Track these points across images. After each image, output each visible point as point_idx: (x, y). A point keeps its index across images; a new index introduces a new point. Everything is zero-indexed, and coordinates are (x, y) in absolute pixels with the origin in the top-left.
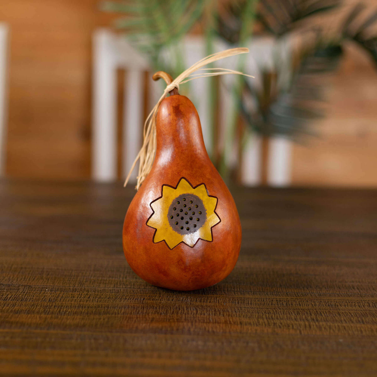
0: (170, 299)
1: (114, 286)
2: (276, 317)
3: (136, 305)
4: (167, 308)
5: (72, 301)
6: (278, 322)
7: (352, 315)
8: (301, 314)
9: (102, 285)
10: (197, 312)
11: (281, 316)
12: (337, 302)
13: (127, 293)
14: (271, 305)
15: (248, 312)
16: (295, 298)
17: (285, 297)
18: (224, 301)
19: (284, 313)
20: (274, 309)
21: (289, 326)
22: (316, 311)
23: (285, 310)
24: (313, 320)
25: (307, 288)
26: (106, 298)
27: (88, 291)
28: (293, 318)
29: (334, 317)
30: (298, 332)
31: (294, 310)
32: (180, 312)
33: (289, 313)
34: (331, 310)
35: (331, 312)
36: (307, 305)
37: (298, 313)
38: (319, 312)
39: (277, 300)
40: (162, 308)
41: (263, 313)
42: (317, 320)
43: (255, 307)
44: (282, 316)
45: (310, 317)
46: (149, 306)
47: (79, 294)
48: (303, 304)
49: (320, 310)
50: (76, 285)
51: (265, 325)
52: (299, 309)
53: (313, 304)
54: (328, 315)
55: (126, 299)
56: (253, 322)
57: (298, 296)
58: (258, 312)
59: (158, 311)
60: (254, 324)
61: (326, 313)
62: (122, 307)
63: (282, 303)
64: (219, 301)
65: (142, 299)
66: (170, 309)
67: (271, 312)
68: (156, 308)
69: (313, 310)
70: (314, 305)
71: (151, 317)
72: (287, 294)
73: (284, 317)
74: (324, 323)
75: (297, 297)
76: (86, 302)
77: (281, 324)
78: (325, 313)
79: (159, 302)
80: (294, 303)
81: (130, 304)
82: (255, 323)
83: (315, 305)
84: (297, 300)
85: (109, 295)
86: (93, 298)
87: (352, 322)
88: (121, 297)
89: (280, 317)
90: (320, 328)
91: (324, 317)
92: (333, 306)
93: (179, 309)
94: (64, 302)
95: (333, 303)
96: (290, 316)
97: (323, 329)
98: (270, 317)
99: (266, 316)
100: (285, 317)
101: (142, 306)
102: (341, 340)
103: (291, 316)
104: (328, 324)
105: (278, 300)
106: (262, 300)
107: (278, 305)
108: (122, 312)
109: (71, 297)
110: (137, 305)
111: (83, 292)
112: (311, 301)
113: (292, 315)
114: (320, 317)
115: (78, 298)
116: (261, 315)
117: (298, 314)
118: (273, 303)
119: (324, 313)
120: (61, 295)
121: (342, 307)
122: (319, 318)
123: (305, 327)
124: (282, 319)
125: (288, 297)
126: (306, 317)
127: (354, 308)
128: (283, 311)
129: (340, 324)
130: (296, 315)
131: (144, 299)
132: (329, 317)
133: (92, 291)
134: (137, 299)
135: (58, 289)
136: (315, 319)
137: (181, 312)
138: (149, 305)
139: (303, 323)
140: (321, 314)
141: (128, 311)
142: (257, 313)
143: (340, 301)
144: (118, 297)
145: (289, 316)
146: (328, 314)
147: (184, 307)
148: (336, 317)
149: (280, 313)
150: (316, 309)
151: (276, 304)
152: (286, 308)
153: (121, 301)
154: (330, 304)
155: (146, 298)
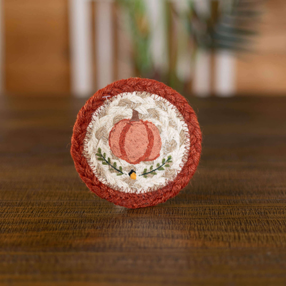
0: (109, 212)
1: (59, 198)
2: (207, 228)
3: (75, 218)
4: (104, 222)
5: (14, 217)
6: (208, 233)
7: (280, 224)
8: (231, 224)
9: (48, 198)
10: (132, 225)
11: (212, 226)
12: (266, 209)
13: (69, 206)
14: (204, 214)
15: (181, 223)
16: (227, 205)
17: (217, 206)
18: (160, 211)
19: (215, 224)
20: (206, 219)
21: (219, 238)
22: (247, 220)
23: (217, 220)
24: (243, 230)
25: (239, 195)
26: (48, 212)
27: (33, 205)
28: (224, 229)
29: (263, 226)
30: (227, 244)
31: (225, 219)
32: (115, 225)
33: (220, 223)
35: (260, 220)
37: (229, 223)
38: (249, 221)
39: (209, 209)
40: (99, 222)
41: (195, 224)
42: (247, 230)
43: (188, 217)
44: (213, 227)
45: (240, 227)
46: (87, 219)
47: (24, 209)
48: (234, 213)
49: (250, 218)
50: (24, 199)
51: (196, 238)
52: (230, 218)
53: (244, 212)
54: (257, 224)
56: (185, 235)
57: (230, 203)
58: (190, 223)
59: (95, 225)
60: (185, 237)
61: (255, 221)
62: (61, 221)
63: (214, 212)
64: (154, 211)
65: (82, 213)
66: (107, 222)
67: (203, 223)
68: (94, 221)
69: (243, 219)
71: (86, 232)
72: (220, 202)
73: (215, 227)
74: (253, 234)
75: (228, 205)
76: (29, 217)
77: (212, 236)
78: (254, 221)
79: (98, 215)
80: (225, 212)
81: (70, 218)
82: (186, 235)
83: (246, 213)
84: (228, 208)
85: (52, 208)
86: (36, 212)
87: (281, 231)
89: (211, 228)
90: (249, 239)
91: (253, 226)
92: (263, 214)
93: (116, 222)
94: (7, 218)
95: (263, 211)
96: (221, 226)
97: (252, 240)
98: (202, 228)
99: (198, 227)
100: (216, 228)
101: (81, 220)
102: (269, 253)
103: (222, 226)
104: (257, 235)
105: (211, 208)
106: (196, 209)
107: (210, 214)
108: (60, 227)
109: (16, 212)
110: (76, 219)
111: (28, 206)
112: (242, 209)
113: (223, 226)
114: (249, 226)
115: (21, 212)
116: (193, 226)
117: (229, 224)
118: (206, 212)
119: (253, 222)
120: (6, 210)
121: (270, 215)
122: (249, 227)
123: (235, 238)
124: (213, 230)
125: (220, 205)
126: (236, 227)
127: (282, 215)
128: (214, 221)
129: (268, 235)
130: (227, 224)
131: (84, 212)
132: (258, 226)
133: (37, 205)
134: (78, 212)
135: (5, 204)
136: (244, 229)
137: (117, 226)
138: (88, 218)
139: (233, 234)
140: (251, 223)
141: (66, 226)
142: (190, 225)
143: (269, 208)
144: (60, 211)
145: (220, 226)
146: (257, 223)
147: (120, 220)
148: (265, 226)
149: (211, 223)
150: (246, 218)
151: (208, 213)
152: (218, 217)
153: (61, 215)
154: (259, 212)
155: (86, 211)
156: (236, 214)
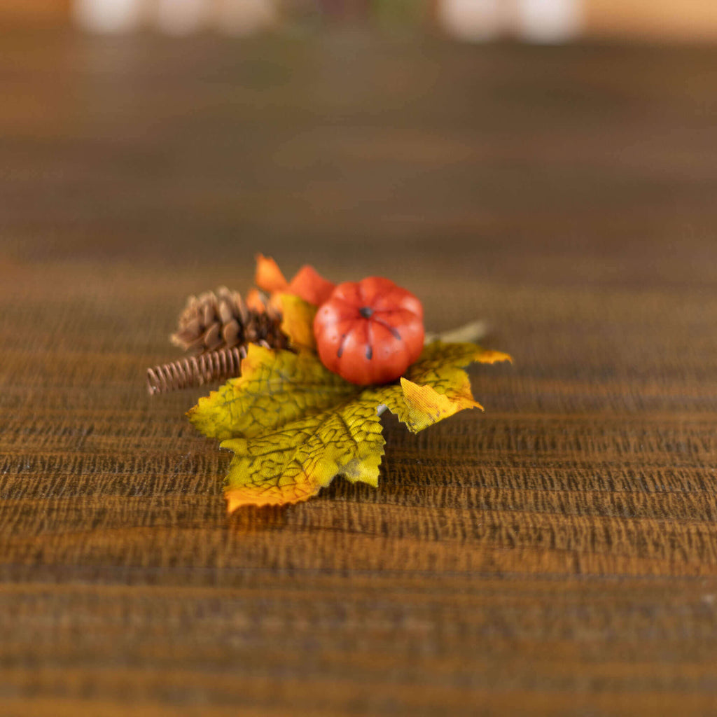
1: (12, 379)
2: (499, 500)
3: (59, 454)
4: (157, 468)
6: (503, 519)
8: (580, 487)
11: (517, 494)
12: (693, 433)
14: (489, 447)
15: (412, 478)
19: (526, 483)
20: (498, 464)
21: (540, 538)
22: (631, 473)
23: (532, 471)
24: (620, 508)
25: (602, 379)
28: (556, 503)
29: (686, 496)
30: (570, 562)
31: (560, 467)
32: (194, 483)
33: (544, 481)
34: (675, 465)
35: (676, 473)
36: (600, 450)
37: (572, 481)
38: (638, 477)
39: (507, 429)
40: (139, 470)
41: (459, 485)
42: (632, 512)
43: (437, 457)
44: (521, 496)
45: (609, 498)
46: (101, 458)
49: (643, 465)
51: (464, 535)
52: (575, 464)
53: (619, 440)
54: (667, 489)
55: (35, 430)
56: (426, 524)
58: (444, 478)
59: (125, 482)
60: (427, 533)
61: (660, 477)
62: (13, 464)
63: (524, 442)
65: (85, 432)
66: (166, 471)
67: (487, 480)
68: (121, 467)
69: (619, 467)
70: (621, 448)
71: (96, 506)
73: (526, 498)
74: (655, 524)
77: (516, 528)
78: (656, 478)
79: (136, 442)
80: (560, 441)
81: (42, 454)
82: (431, 526)
83: (627, 448)
84: (568, 426)
88: (18, 426)
89: (513, 498)
91: (654, 495)
92: (684, 450)
93: (195, 471)
95: (682, 439)
96: (547, 494)
97: (651, 548)
98: (482, 499)
99: (469, 495)
100: (531, 500)
101: (79, 460)
102: (709, 599)
103: (550, 493)
104: (668, 528)
105: (511, 427)
107: (509, 447)
108: (8, 486)
110: (61, 457)
112: (615, 431)
113: (553, 491)
114: (641, 495)
116: (454, 493)
117: (573, 484)
118: (495, 440)
119: (654, 481)
121: (708, 454)
122: (638, 499)
124: (519, 508)
126: (595, 498)
128: (524, 475)
129: (703, 528)
130: (567, 488)
131: (90, 431)
132: (670, 494)
136: (625, 505)
137: (199, 485)
138: (103, 454)
139: (588, 524)
140: (645, 483)
141: (28, 483)
142: (443, 485)
143: (703, 428)
145: (544, 493)
146: (666, 483)
147: (210, 463)
148: (691, 497)
149: (514, 482)
150: (627, 464)
151: (503, 444)
152: (534, 459)
153: (14, 441)
154: (671, 442)
155: (97, 426)
156: (596, 449)
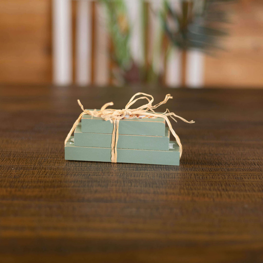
0: (110, 175)
1: (66, 165)
2: (194, 188)
3: (83, 179)
4: (108, 182)
5: (32, 177)
6: (195, 192)
7: (254, 186)
8: (214, 186)
9: (56, 164)
10: (131, 184)
11: (198, 187)
12: (242, 175)
13: (76, 170)
14: (190, 178)
15: (172, 184)
16: (209, 172)
17: (201, 172)
18: (153, 176)
19: (200, 185)
20: (193, 181)
21: (204, 195)
22: (226, 183)
23: (201, 183)
24: (224, 190)
25: (218, 165)
26: (59, 174)
27: (45, 169)
28: (208, 188)
30: (212, 200)
31: (208, 182)
33: (204, 184)
34: (237, 181)
35: (237, 183)
36: (218, 179)
37: (212, 185)
38: (228, 184)
39: (195, 175)
40: (104, 182)
41: (184, 185)
42: (227, 190)
43: (178, 180)
45: (221, 188)
47: (39, 171)
48: (215, 178)
49: (229, 182)
50: (36, 165)
51: (186, 194)
52: (212, 181)
53: (223, 177)
54: (235, 186)
55: (76, 175)
57: (211, 171)
59: (101, 184)
60: (176, 194)
62: (72, 181)
63: (199, 177)
64: (149, 175)
65: (88, 175)
66: (110, 183)
67: (190, 184)
68: (99, 182)
69: (223, 182)
70: (224, 178)
71: (95, 189)
72: (202, 169)
74: (232, 192)
75: (210, 172)
76: (44, 178)
77: (198, 193)
78: (232, 184)
79: (102, 177)
80: (208, 177)
81: (79, 179)
82: (177, 192)
83: (225, 178)
84: (210, 174)
85: (62, 172)
86: (50, 174)
87: (255, 191)
88: (71, 174)
90: (229, 196)
91: (232, 187)
92: (239, 179)
93: (118, 182)
94: (26, 178)
95: (239, 177)
97: (232, 197)
98: (190, 188)
99: (186, 187)
100: (201, 188)
101: (88, 180)
102: (246, 206)
103: (206, 187)
104: (236, 193)
105: (196, 174)
106: (183, 174)
107: (195, 178)
108: (72, 185)
109: (32, 174)
111: (42, 170)
112: (222, 175)
114: (229, 187)
115: (37, 174)
116: (183, 187)
118: (192, 177)
120: (24, 173)
121: (246, 180)
123: (217, 195)
124: (199, 189)
125: (203, 172)
126: (218, 188)
127: (255, 180)
129: (244, 193)
130: (210, 186)
133: (49, 169)
134: (84, 175)
135: (22, 168)
137: (119, 185)
138: (94, 179)
139: (216, 192)
140: (230, 185)
141: (77, 185)
142: (179, 185)
143: (244, 174)
144: (69, 174)
147: (121, 181)
148: (241, 187)
149: (197, 185)
150: (225, 181)
151: (194, 178)
152: (202, 180)
153: (71, 177)
154: (236, 177)
155: (91, 174)
156: (217, 179)
